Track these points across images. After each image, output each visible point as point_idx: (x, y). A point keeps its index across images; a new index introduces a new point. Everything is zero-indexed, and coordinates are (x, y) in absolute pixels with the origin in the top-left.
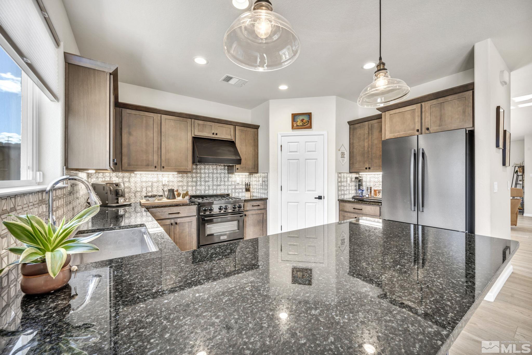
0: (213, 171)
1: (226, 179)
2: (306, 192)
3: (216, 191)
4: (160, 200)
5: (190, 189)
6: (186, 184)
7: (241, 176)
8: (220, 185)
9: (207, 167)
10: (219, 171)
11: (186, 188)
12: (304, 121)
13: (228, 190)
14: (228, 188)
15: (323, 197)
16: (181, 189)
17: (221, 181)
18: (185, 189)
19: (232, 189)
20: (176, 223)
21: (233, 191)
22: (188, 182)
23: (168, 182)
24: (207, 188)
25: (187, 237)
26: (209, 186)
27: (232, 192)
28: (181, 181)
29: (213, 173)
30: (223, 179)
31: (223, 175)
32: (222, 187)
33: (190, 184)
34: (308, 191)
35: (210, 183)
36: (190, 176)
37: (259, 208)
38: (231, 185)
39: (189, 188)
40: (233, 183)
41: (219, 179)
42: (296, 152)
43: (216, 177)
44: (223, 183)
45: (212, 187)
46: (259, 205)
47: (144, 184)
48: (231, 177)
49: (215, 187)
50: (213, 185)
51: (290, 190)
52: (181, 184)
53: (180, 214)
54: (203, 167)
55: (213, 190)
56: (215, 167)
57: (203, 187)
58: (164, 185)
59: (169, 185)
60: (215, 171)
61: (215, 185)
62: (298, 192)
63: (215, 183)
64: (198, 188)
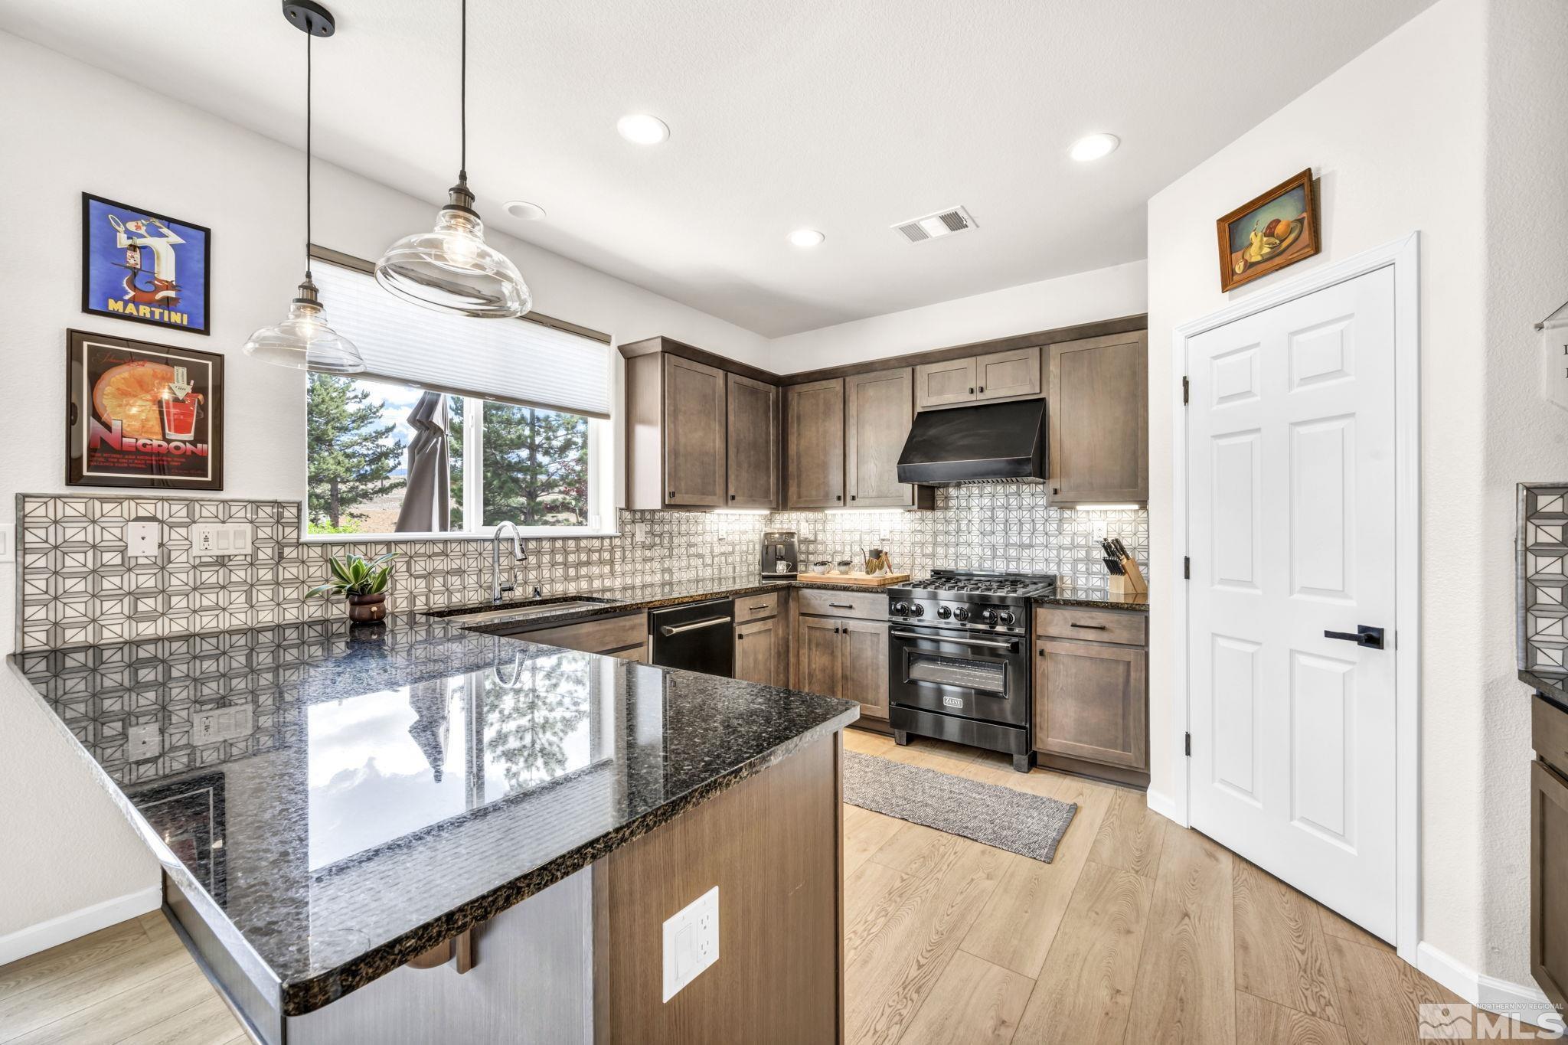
0: (1008, 501)
1: (1053, 527)
2: (1296, 596)
3: (1018, 564)
4: (847, 573)
5: (941, 552)
6: (930, 540)
7: (1112, 516)
8: (1030, 546)
9: (988, 489)
10: (1027, 501)
11: (930, 549)
12: (1280, 229)
13: (1059, 564)
14: (1058, 556)
15: (1388, 637)
16: (919, 551)
17: (1034, 530)
18: (928, 552)
19: (1076, 561)
20: (845, 631)
21: (1081, 567)
22: (935, 534)
23: (891, 532)
24: (988, 552)
25: (870, 671)
26: (994, 548)
27: (1075, 571)
28: (920, 531)
29: (1007, 508)
30: (1039, 527)
31: (1039, 514)
32: (1038, 552)
33: (940, 539)
34: (1306, 590)
35: (999, 539)
36: (942, 517)
37: (1104, 636)
38: (1074, 547)
39: (939, 549)
40: (1081, 541)
41: (1027, 527)
42: (1248, 394)
43: (1017, 521)
44: (1040, 539)
45: (1005, 550)
46: (1102, 628)
47: (847, 537)
48: (1071, 520)
49: (1013, 552)
50: (1007, 545)
51: (1224, 581)
52: (918, 538)
53: (852, 611)
54: (975, 491)
55: (1008, 560)
56: (1014, 488)
57: (977, 550)
58: (883, 540)
59: (893, 540)
60: (1013, 502)
61: (1012, 545)
62: (1259, 592)
63: (1014, 539)
64: (963, 550)
